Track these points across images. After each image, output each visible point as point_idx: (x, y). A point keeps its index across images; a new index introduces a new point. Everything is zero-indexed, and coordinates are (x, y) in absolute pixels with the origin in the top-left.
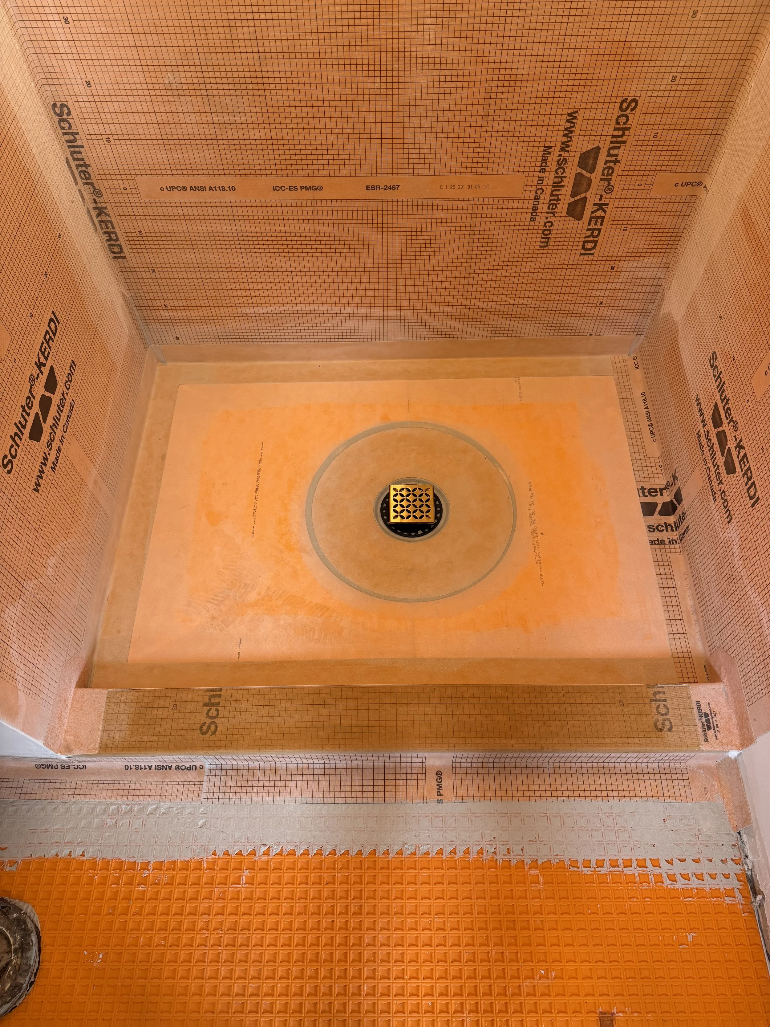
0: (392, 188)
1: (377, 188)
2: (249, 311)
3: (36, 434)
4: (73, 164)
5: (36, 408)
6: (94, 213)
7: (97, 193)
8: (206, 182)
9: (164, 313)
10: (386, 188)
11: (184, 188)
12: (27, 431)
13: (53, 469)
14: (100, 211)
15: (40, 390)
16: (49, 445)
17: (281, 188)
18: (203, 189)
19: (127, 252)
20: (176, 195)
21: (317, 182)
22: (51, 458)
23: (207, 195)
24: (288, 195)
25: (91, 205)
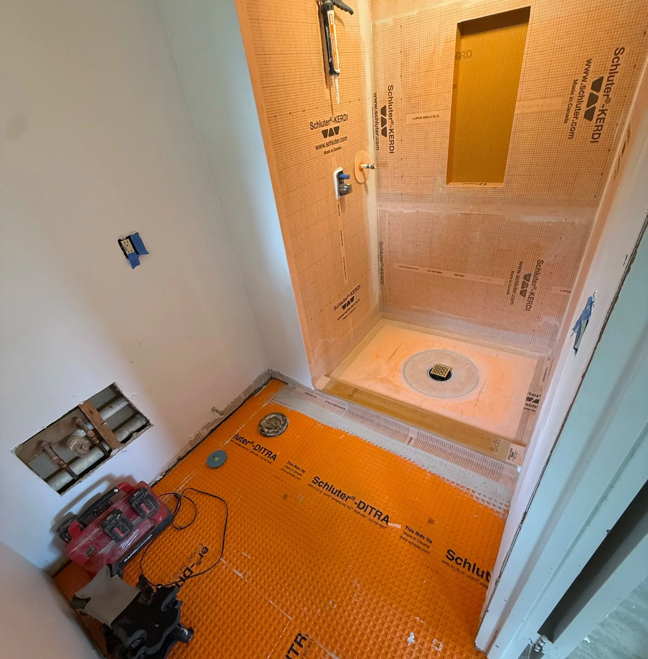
0: (462, 276)
1: (458, 275)
2: (413, 307)
3: (344, 307)
4: (379, 256)
5: (346, 302)
6: (380, 270)
7: (383, 265)
8: (410, 266)
9: (389, 302)
10: (460, 276)
11: (404, 267)
12: (342, 305)
13: (344, 319)
14: (382, 270)
15: (349, 299)
16: (346, 313)
17: (430, 271)
18: (409, 268)
19: (385, 282)
20: (402, 268)
21: (440, 271)
22: (345, 316)
23: (410, 270)
24: (431, 273)
25: (380, 268)
